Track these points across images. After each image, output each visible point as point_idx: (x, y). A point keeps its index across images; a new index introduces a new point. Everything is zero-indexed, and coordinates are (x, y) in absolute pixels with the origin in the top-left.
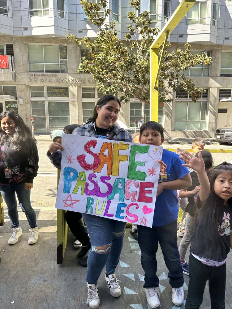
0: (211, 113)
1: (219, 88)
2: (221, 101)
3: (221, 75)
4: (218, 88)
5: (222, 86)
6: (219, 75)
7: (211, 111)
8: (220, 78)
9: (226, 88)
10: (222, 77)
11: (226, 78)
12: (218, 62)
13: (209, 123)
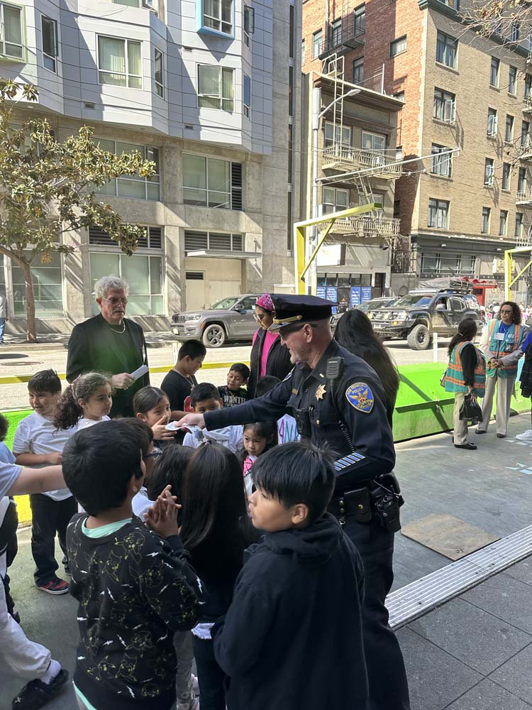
0: (170, 280)
1: (183, 228)
2: (189, 254)
3: (186, 202)
4: (180, 227)
5: (188, 223)
6: (180, 200)
7: (169, 275)
8: (182, 207)
9: (197, 228)
10: (187, 206)
11: (194, 208)
12: (175, 173)
13: (169, 300)
